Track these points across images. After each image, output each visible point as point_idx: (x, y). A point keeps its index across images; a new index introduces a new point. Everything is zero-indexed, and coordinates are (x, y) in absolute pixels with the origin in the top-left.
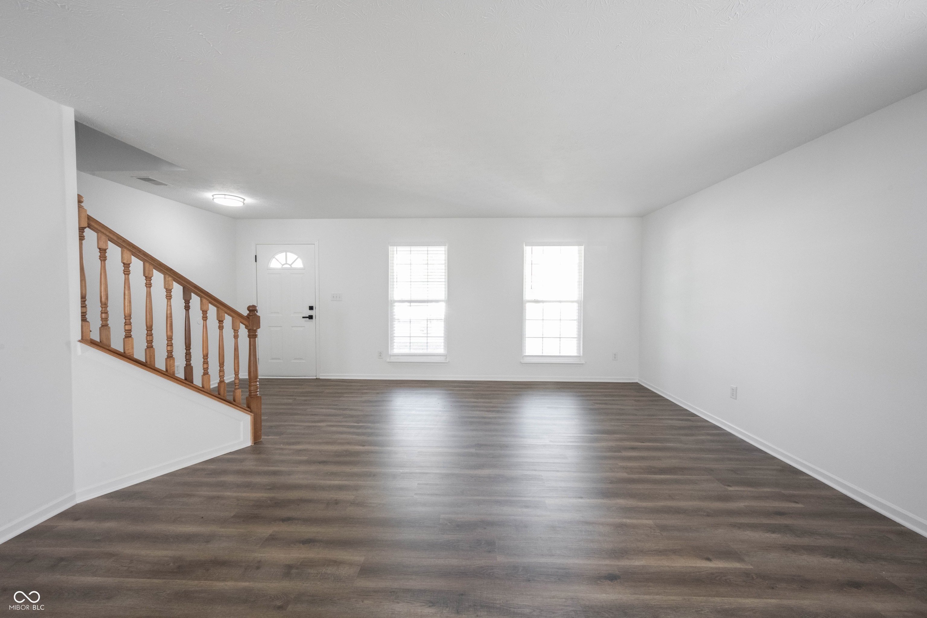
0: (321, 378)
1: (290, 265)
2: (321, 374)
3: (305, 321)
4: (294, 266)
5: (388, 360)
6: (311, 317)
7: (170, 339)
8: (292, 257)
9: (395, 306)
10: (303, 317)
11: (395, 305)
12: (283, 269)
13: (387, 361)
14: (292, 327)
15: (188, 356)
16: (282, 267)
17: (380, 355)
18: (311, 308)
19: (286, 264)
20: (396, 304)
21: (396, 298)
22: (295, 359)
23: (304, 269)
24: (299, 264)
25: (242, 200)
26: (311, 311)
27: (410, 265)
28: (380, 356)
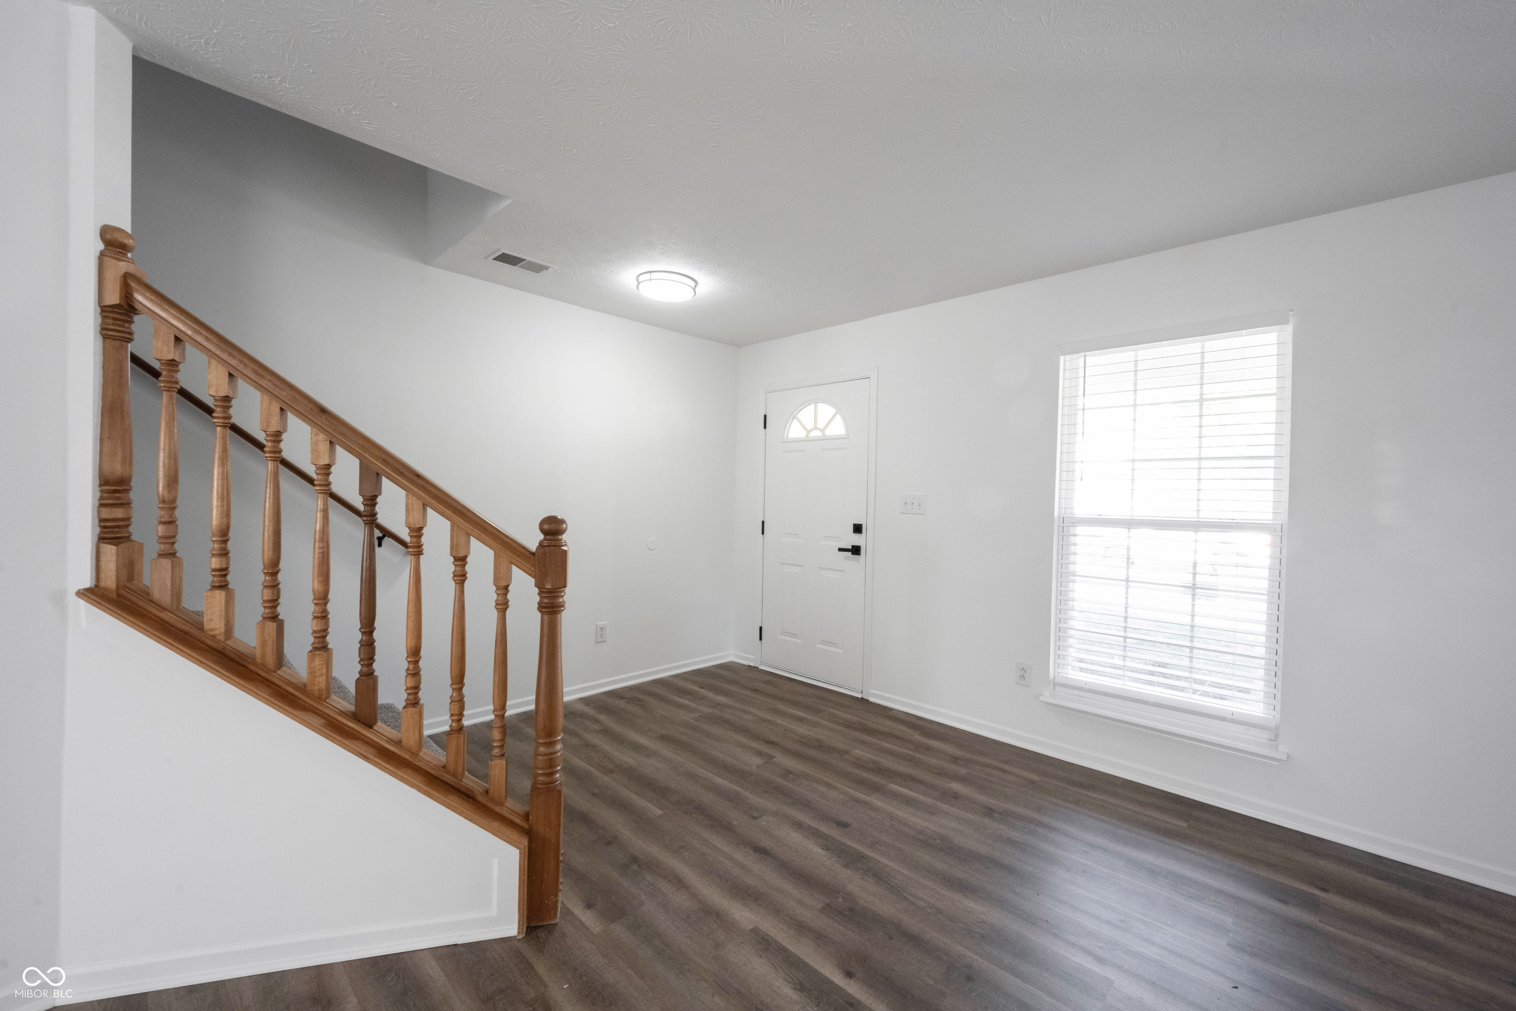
0: (872, 699)
1: (822, 430)
2: (872, 691)
3: (846, 558)
4: (829, 432)
5: (1047, 697)
6: (856, 550)
7: (322, 598)
8: (826, 411)
9: (1075, 535)
10: (840, 550)
11: (1077, 533)
12: (807, 440)
13: (1041, 698)
14: (821, 569)
15: (368, 649)
16: (807, 436)
17: (1023, 674)
18: (858, 529)
19: (816, 428)
20: (1080, 530)
21: (1080, 509)
22: (824, 642)
23: (845, 438)
24: (838, 428)
25: (692, 284)
26: (857, 536)
27: (1133, 408)
28: (1023, 677)
